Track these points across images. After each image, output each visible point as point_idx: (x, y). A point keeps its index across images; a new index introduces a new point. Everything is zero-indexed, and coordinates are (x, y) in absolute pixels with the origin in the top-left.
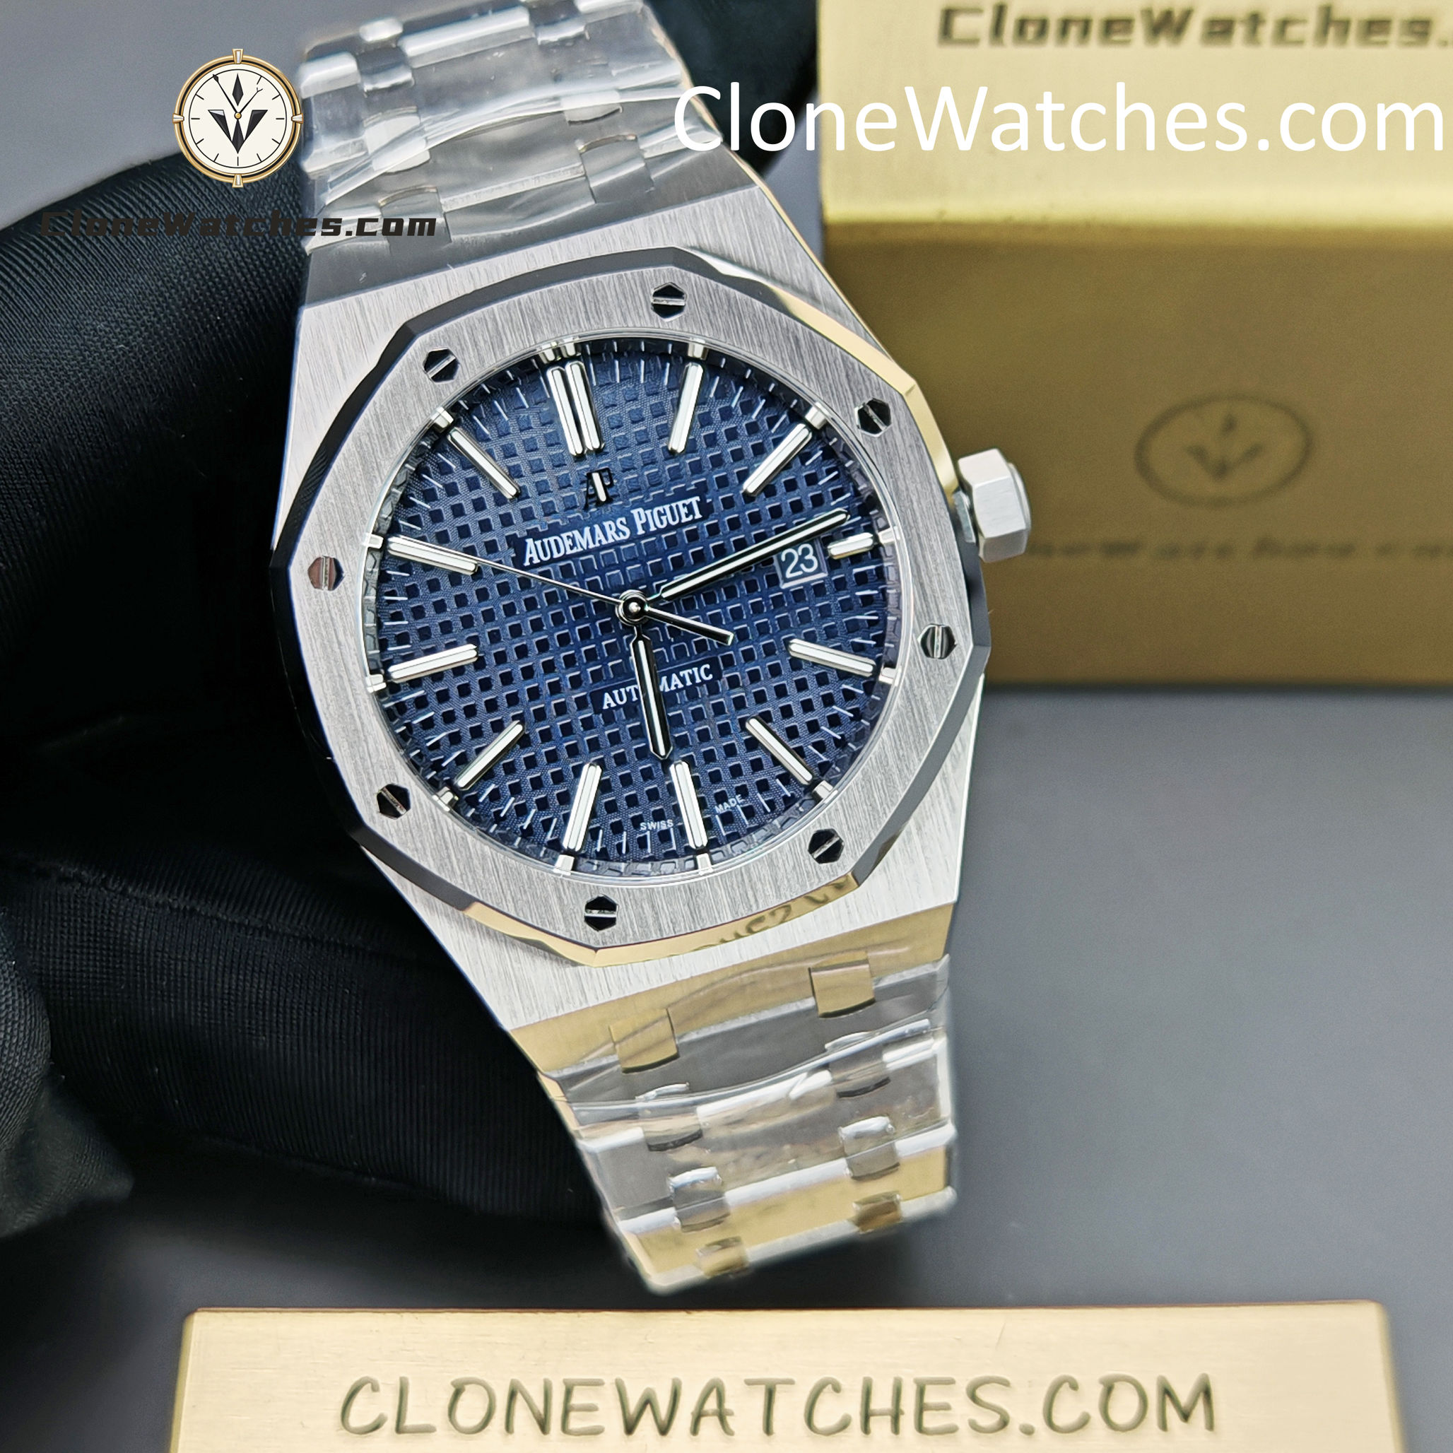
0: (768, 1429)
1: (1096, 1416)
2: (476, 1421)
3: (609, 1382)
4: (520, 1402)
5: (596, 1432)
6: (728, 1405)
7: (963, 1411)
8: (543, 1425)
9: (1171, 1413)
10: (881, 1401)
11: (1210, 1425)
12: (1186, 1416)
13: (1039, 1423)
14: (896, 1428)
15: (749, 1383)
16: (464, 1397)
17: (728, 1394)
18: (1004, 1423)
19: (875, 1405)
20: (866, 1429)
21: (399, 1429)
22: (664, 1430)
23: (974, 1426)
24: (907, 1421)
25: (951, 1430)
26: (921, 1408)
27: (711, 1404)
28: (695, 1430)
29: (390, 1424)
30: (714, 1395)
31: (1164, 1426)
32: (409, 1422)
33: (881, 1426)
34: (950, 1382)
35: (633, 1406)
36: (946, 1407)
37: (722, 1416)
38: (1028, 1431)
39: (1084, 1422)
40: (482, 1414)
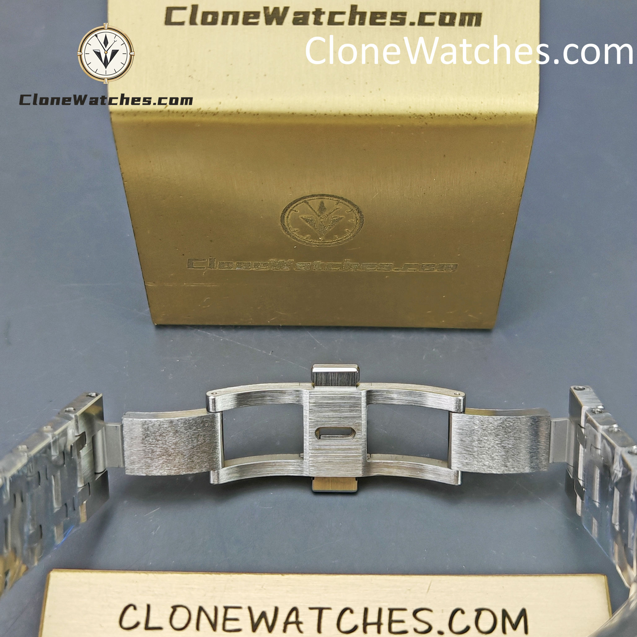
0: (319, 631)
1: (473, 626)
2: (182, 625)
3: (245, 607)
4: (203, 615)
5: (239, 630)
6: (300, 619)
7: (410, 623)
8: (214, 626)
9: (508, 625)
10: (372, 617)
11: (526, 632)
12: (515, 627)
13: (446, 629)
14: (379, 632)
15: (311, 609)
16: (177, 613)
17: (300, 614)
18: (430, 629)
19: (369, 620)
20: (365, 631)
21: (147, 628)
22: (270, 629)
23: (415, 630)
24: (384, 628)
25: (405, 632)
26: (391, 622)
27: (293, 618)
28: (285, 631)
29: (142, 625)
30: (294, 614)
31: (504, 631)
32: (151, 625)
33: (372, 629)
34: (404, 609)
35: (256, 619)
36: (402, 621)
37: (298, 623)
38: (441, 633)
39: (468, 629)
40: (186, 621)
